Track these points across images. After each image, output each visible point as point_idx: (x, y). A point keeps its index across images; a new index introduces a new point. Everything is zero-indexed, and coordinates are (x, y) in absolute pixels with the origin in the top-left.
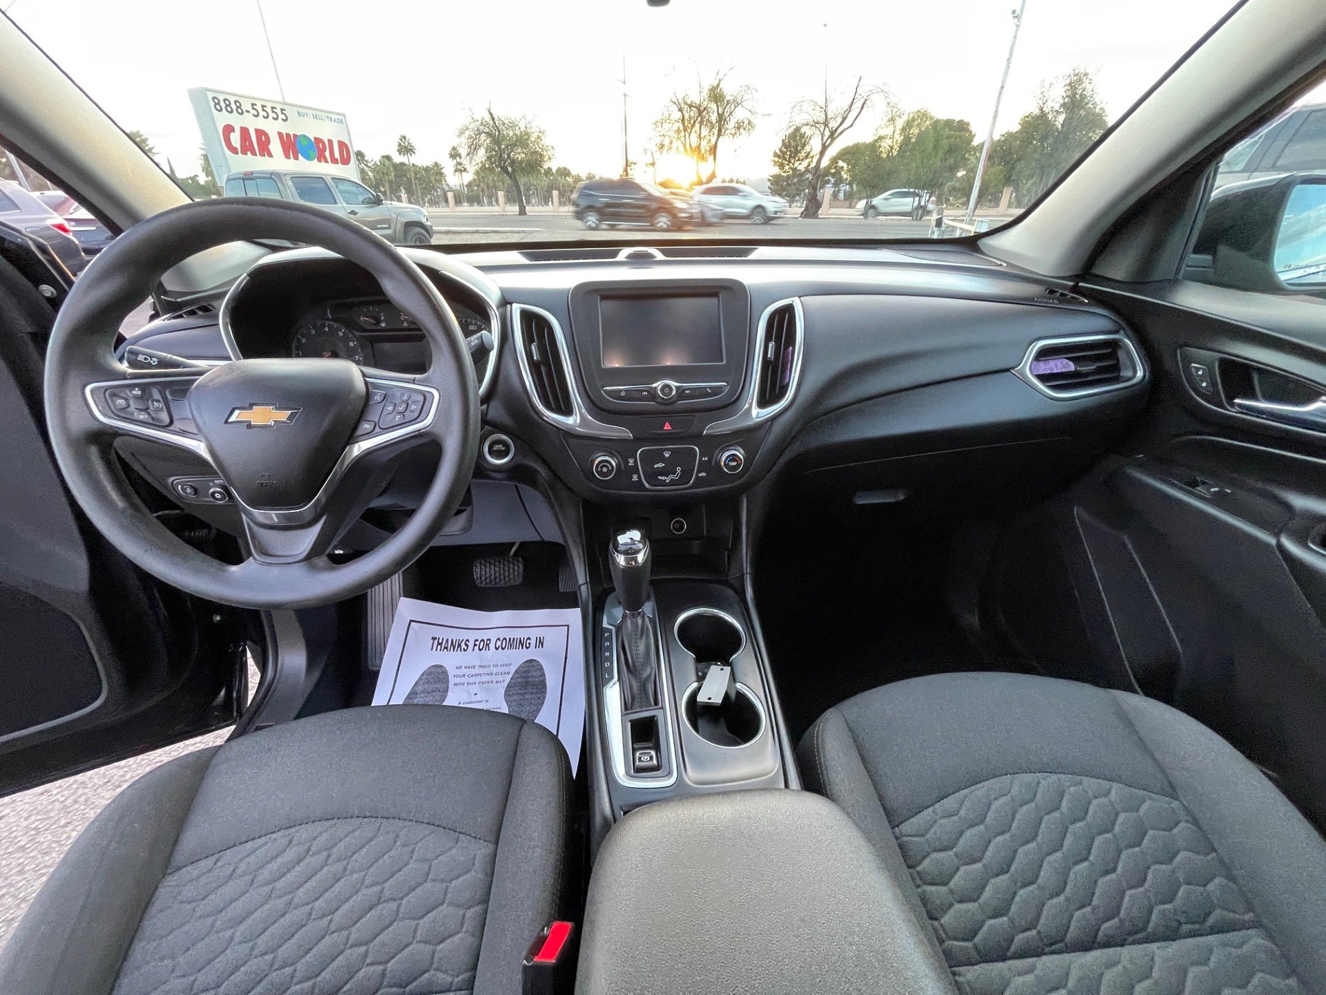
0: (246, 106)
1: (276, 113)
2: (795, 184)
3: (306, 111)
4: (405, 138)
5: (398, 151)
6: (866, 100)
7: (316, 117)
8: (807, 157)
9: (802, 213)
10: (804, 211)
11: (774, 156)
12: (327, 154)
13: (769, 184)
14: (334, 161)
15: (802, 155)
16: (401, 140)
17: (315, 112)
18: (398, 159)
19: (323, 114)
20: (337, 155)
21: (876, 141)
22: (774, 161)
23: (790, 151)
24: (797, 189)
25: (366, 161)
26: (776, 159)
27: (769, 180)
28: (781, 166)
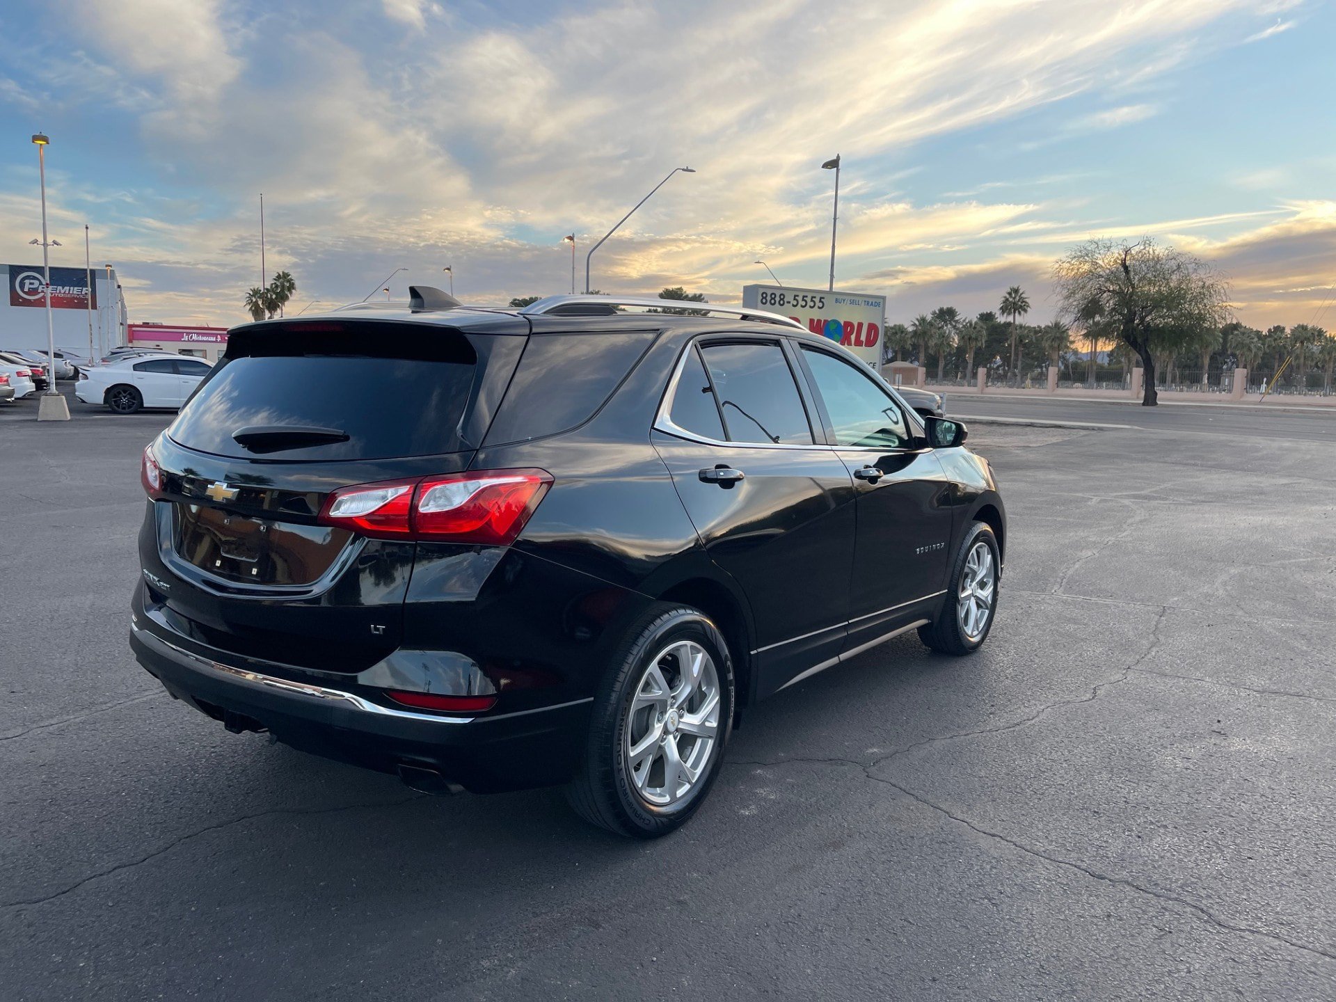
0: (790, 297)
1: (814, 302)
3: (844, 297)
4: (1016, 291)
5: (1001, 308)
7: (852, 302)
12: (853, 337)
14: (858, 343)
16: (1010, 294)
17: (853, 298)
18: (1001, 319)
19: (861, 299)
20: (863, 338)
25: (957, 322)
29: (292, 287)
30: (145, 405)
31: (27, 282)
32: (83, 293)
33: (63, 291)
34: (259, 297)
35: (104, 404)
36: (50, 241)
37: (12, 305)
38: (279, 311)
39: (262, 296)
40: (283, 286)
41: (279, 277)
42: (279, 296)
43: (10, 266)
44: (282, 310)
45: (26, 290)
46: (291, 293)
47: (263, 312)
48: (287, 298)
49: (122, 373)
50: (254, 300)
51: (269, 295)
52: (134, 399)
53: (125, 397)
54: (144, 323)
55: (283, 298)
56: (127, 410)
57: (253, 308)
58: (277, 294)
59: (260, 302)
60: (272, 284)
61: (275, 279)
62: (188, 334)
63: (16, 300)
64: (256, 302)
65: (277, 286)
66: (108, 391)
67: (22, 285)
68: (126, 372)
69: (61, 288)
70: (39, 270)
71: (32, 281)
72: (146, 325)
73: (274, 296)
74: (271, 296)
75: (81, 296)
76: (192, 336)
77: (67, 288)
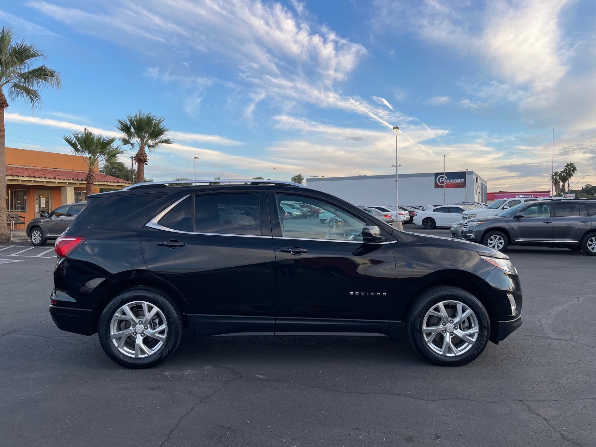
29: (574, 169)
30: (437, 226)
31: (441, 179)
32: (461, 181)
33: (453, 181)
34: (558, 176)
35: (422, 225)
36: (398, 165)
37: (435, 188)
38: (567, 182)
39: (560, 175)
40: (570, 169)
41: (568, 165)
42: (567, 175)
43: (435, 173)
44: (569, 181)
45: (440, 182)
46: (574, 173)
47: (559, 182)
48: (572, 175)
49: (429, 213)
50: (555, 177)
51: (563, 174)
52: (432, 223)
53: (429, 222)
54: (500, 192)
55: (570, 175)
56: (430, 228)
57: (554, 181)
58: (566, 173)
59: (558, 178)
60: (564, 169)
61: (565, 167)
62: (518, 195)
63: (437, 186)
64: (556, 178)
65: (566, 170)
66: (423, 220)
67: (439, 180)
68: (430, 212)
69: (453, 180)
70: (443, 173)
71: (442, 178)
72: (501, 192)
73: (565, 175)
74: (564, 174)
75: (460, 183)
76: (520, 196)
77: (455, 180)
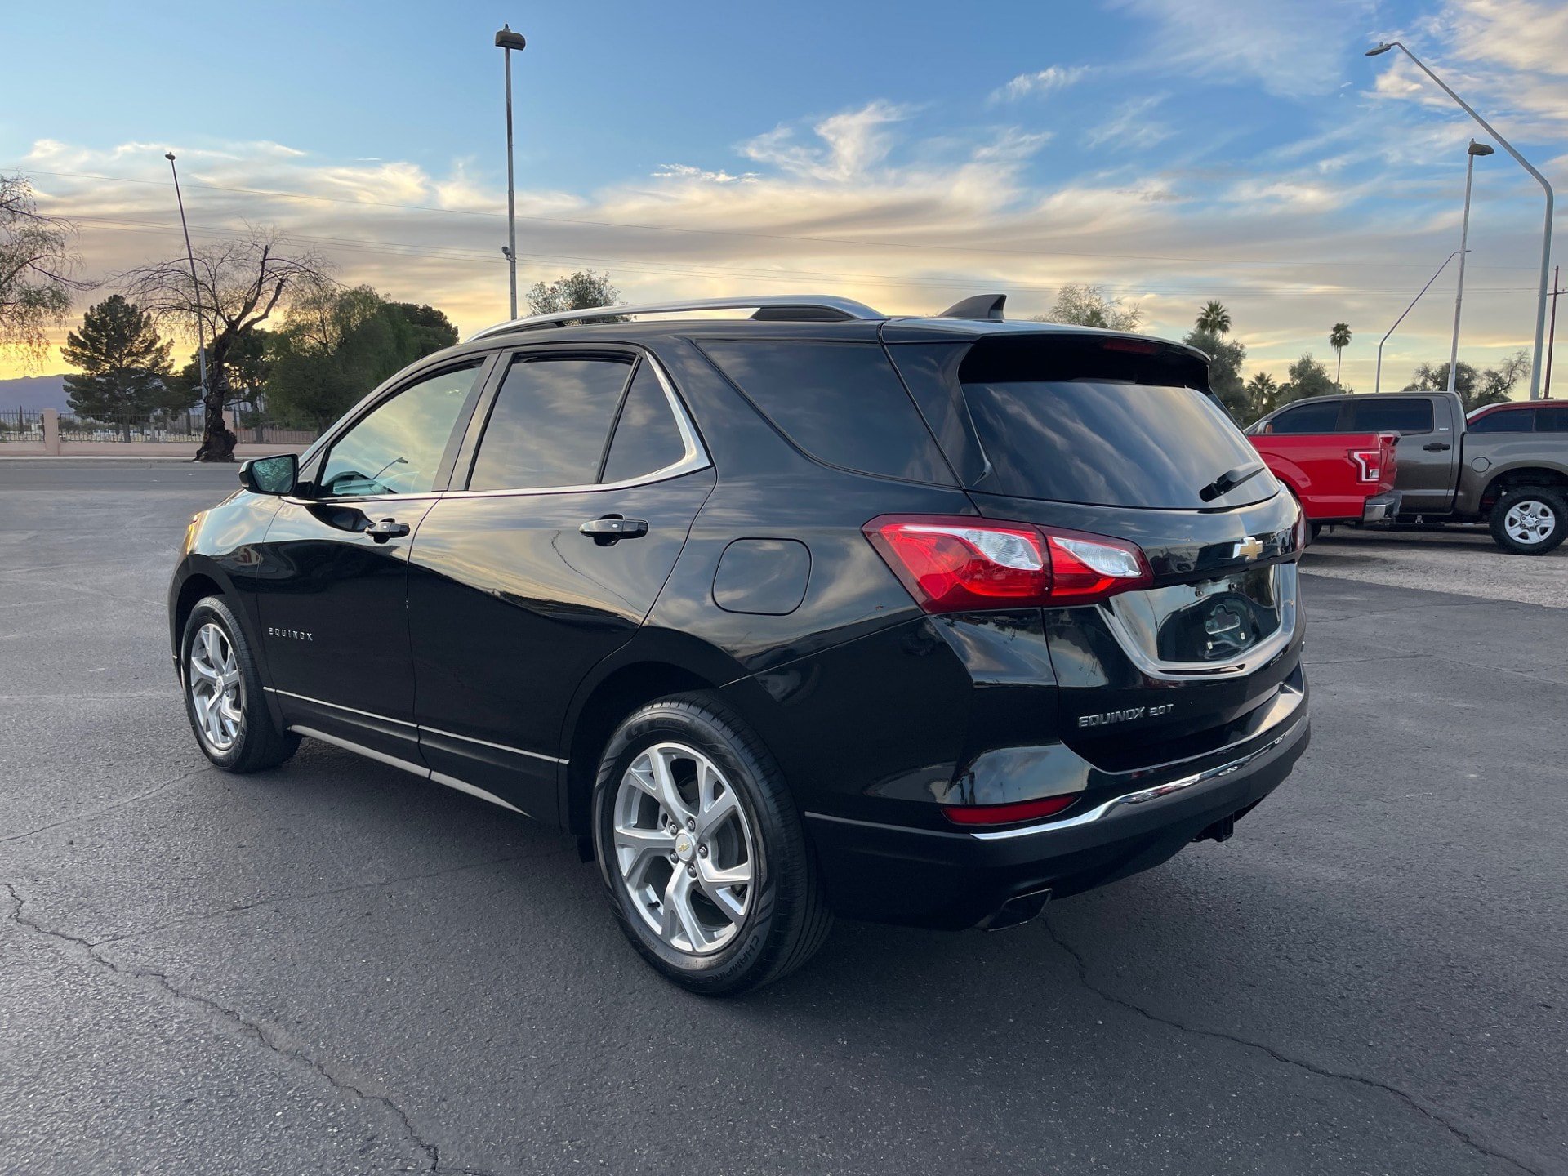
2: (130, 397)
6: (282, 281)
8: (148, 350)
9: (199, 453)
10: (203, 449)
11: (71, 344)
13: (68, 397)
15: (138, 345)
21: (293, 333)
22: (74, 354)
23: (108, 336)
24: (137, 407)
26: (78, 350)
27: (67, 389)
28: (91, 363)
